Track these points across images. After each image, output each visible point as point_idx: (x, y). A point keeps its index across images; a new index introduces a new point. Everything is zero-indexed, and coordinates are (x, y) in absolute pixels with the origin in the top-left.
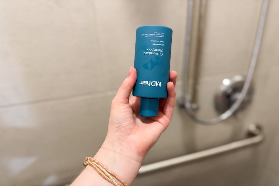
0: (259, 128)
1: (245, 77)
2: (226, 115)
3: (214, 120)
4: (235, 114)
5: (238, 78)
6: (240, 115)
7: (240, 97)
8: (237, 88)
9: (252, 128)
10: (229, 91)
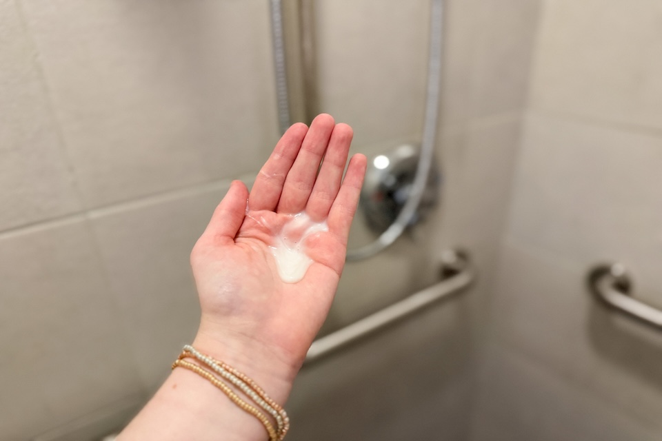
0: (462, 255)
1: (419, 148)
2: (391, 234)
3: (367, 249)
4: (408, 231)
5: (405, 152)
6: (420, 233)
7: (414, 192)
8: (404, 174)
9: (447, 257)
10: (391, 182)
